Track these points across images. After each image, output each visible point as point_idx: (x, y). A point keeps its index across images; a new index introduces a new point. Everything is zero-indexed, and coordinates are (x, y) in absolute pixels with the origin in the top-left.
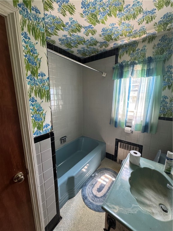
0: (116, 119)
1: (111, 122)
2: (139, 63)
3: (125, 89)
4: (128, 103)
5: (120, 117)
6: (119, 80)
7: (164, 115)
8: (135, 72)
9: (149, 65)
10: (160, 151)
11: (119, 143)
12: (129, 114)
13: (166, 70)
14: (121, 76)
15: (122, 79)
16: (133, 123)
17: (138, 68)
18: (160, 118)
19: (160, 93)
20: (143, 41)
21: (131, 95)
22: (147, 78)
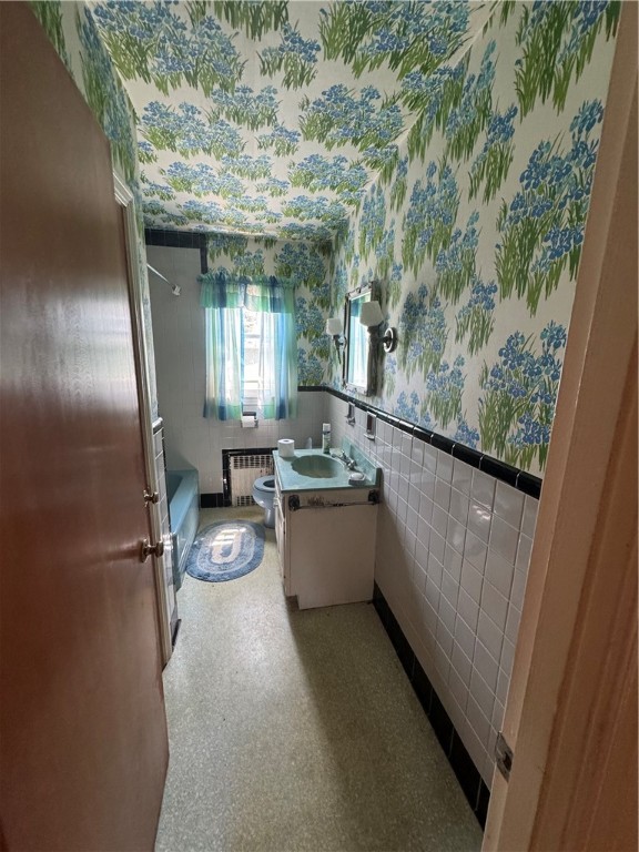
0: (222, 401)
1: (209, 411)
2: (257, 283)
3: (234, 332)
4: (242, 366)
5: (228, 396)
6: (217, 311)
7: (304, 382)
8: (250, 298)
9: (273, 292)
10: (310, 439)
11: (232, 459)
12: (247, 387)
13: (298, 304)
14: (222, 301)
15: (225, 310)
16: (260, 403)
17: (255, 291)
18: (300, 389)
19: (294, 344)
20: (256, 241)
21: (246, 346)
22: (272, 314)
